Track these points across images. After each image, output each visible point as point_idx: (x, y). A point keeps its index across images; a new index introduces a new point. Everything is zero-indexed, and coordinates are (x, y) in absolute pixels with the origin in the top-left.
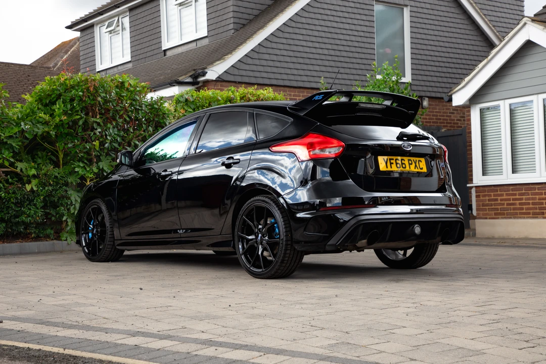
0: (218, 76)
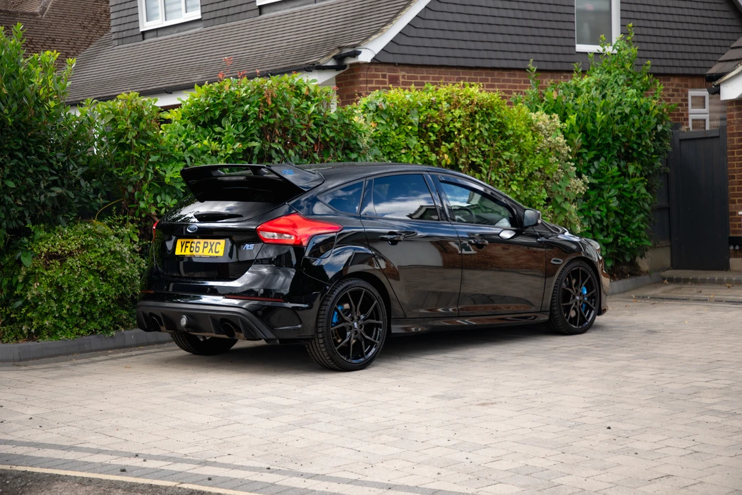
0: (373, 56)
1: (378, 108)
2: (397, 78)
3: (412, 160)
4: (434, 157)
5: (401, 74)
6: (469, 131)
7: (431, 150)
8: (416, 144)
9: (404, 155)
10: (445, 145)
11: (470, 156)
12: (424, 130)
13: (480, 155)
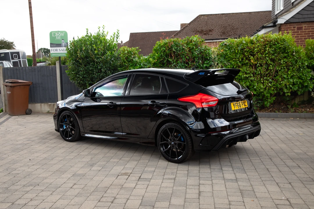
0: (286, 21)
1: (225, 45)
2: (302, 27)
3: (236, 63)
4: (247, 61)
5: (304, 26)
6: (262, 52)
7: (247, 59)
8: (239, 57)
9: (234, 61)
10: (251, 57)
11: (264, 61)
12: (244, 52)
13: (269, 61)
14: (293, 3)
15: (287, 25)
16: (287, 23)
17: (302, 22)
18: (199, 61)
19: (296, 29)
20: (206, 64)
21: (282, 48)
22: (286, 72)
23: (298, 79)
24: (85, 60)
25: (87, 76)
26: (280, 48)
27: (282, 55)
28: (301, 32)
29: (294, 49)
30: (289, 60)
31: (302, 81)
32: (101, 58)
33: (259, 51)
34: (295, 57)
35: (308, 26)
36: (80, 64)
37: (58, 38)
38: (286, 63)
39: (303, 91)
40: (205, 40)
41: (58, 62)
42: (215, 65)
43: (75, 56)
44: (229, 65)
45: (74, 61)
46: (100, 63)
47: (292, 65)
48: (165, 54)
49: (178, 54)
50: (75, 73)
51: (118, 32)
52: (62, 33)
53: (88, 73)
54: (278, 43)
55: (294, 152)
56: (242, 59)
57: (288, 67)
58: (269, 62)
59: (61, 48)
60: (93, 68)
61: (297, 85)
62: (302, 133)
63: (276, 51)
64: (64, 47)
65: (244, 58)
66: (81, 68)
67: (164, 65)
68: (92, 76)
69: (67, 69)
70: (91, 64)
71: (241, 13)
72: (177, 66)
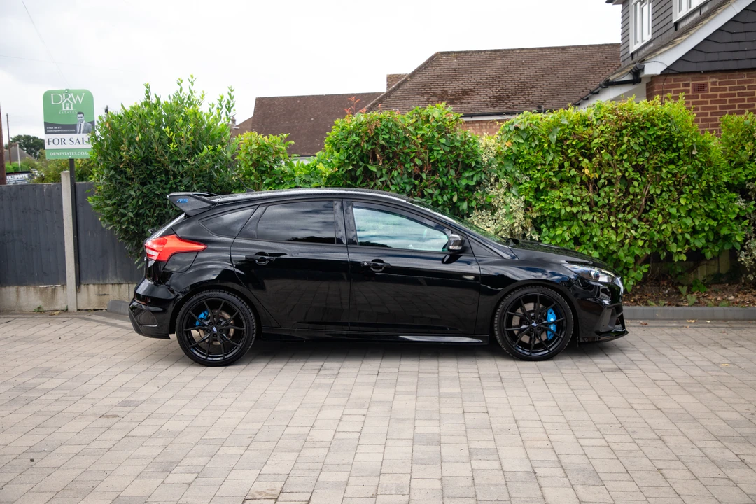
0: (666, 67)
1: (517, 128)
3: (544, 176)
4: (573, 172)
5: (710, 81)
6: (612, 146)
7: (572, 165)
8: (552, 160)
9: (539, 171)
10: (583, 160)
11: (617, 170)
12: (565, 147)
13: (631, 170)
14: (677, 24)
15: (668, 78)
16: (669, 72)
17: (706, 72)
18: (448, 172)
19: (690, 88)
20: (468, 178)
21: (663, 138)
22: (674, 200)
23: (705, 218)
24: (143, 168)
25: (148, 212)
26: (659, 137)
27: (664, 155)
28: (703, 97)
29: (695, 140)
30: (683, 170)
31: (715, 224)
32: (186, 162)
33: (603, 145)
34: (697, 162)
35: (720, 83)
36: (127, 178)
37: (68, 108)
38: (674, 175)
39: (717, 250)
40: (462, 116)
41: (66, 174)
42: (489, 181)
43: (115, 157)
44: (526, 181)
45: (112, 172)
46: (182, 176)
47: (690, 182)
48: (360, 151)
49: (393, 152)
50: (115, 204)
51: (230, 95)
52: (78, 96)
53: (151, 203)
54: (653, 125)
55: (721, 419)
56: (561, 166)
57: (678, 187)
58: (631, 173)
59: (74, 136)
60: (165, 189)
61: (704, 234)
62: (727, 361)
63: (648, 146)
64: (83, 133)
65: (566, 164)
66: (132, 188)
67: (356, 182)
68: (161, 210)
69: (91, 194)
70: (158, 179)
71: (541, 49)
72: (392, 184)
